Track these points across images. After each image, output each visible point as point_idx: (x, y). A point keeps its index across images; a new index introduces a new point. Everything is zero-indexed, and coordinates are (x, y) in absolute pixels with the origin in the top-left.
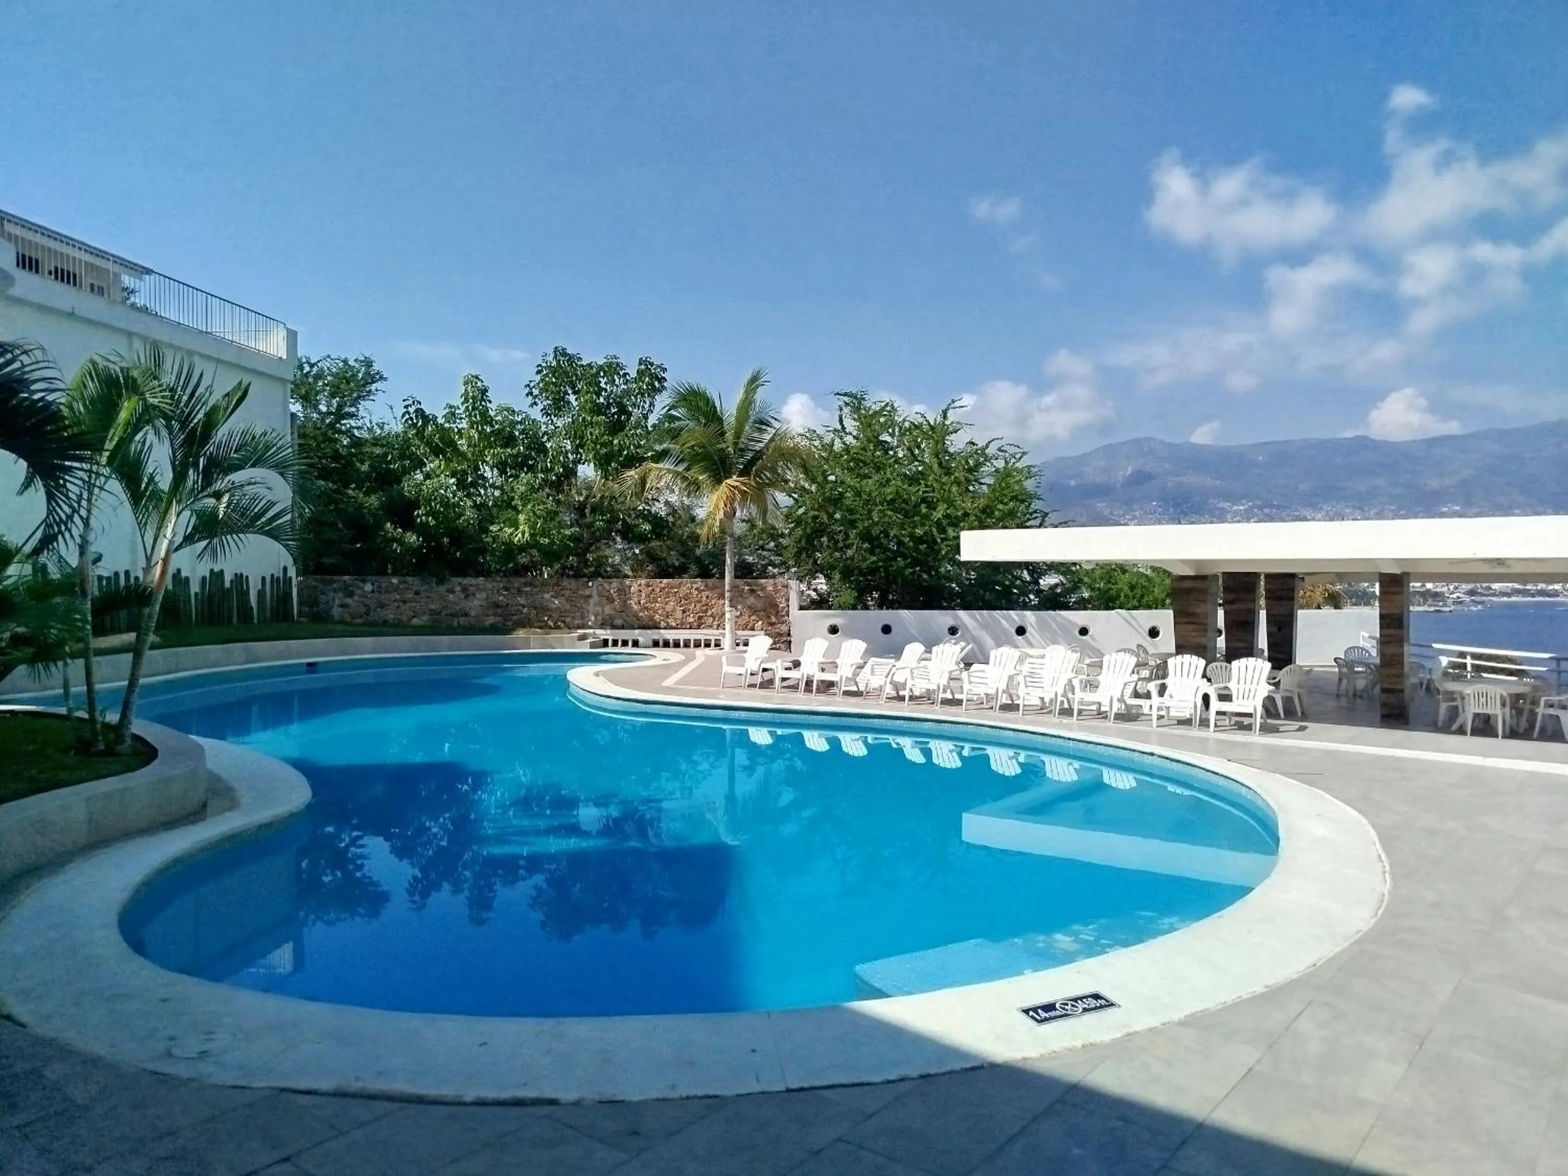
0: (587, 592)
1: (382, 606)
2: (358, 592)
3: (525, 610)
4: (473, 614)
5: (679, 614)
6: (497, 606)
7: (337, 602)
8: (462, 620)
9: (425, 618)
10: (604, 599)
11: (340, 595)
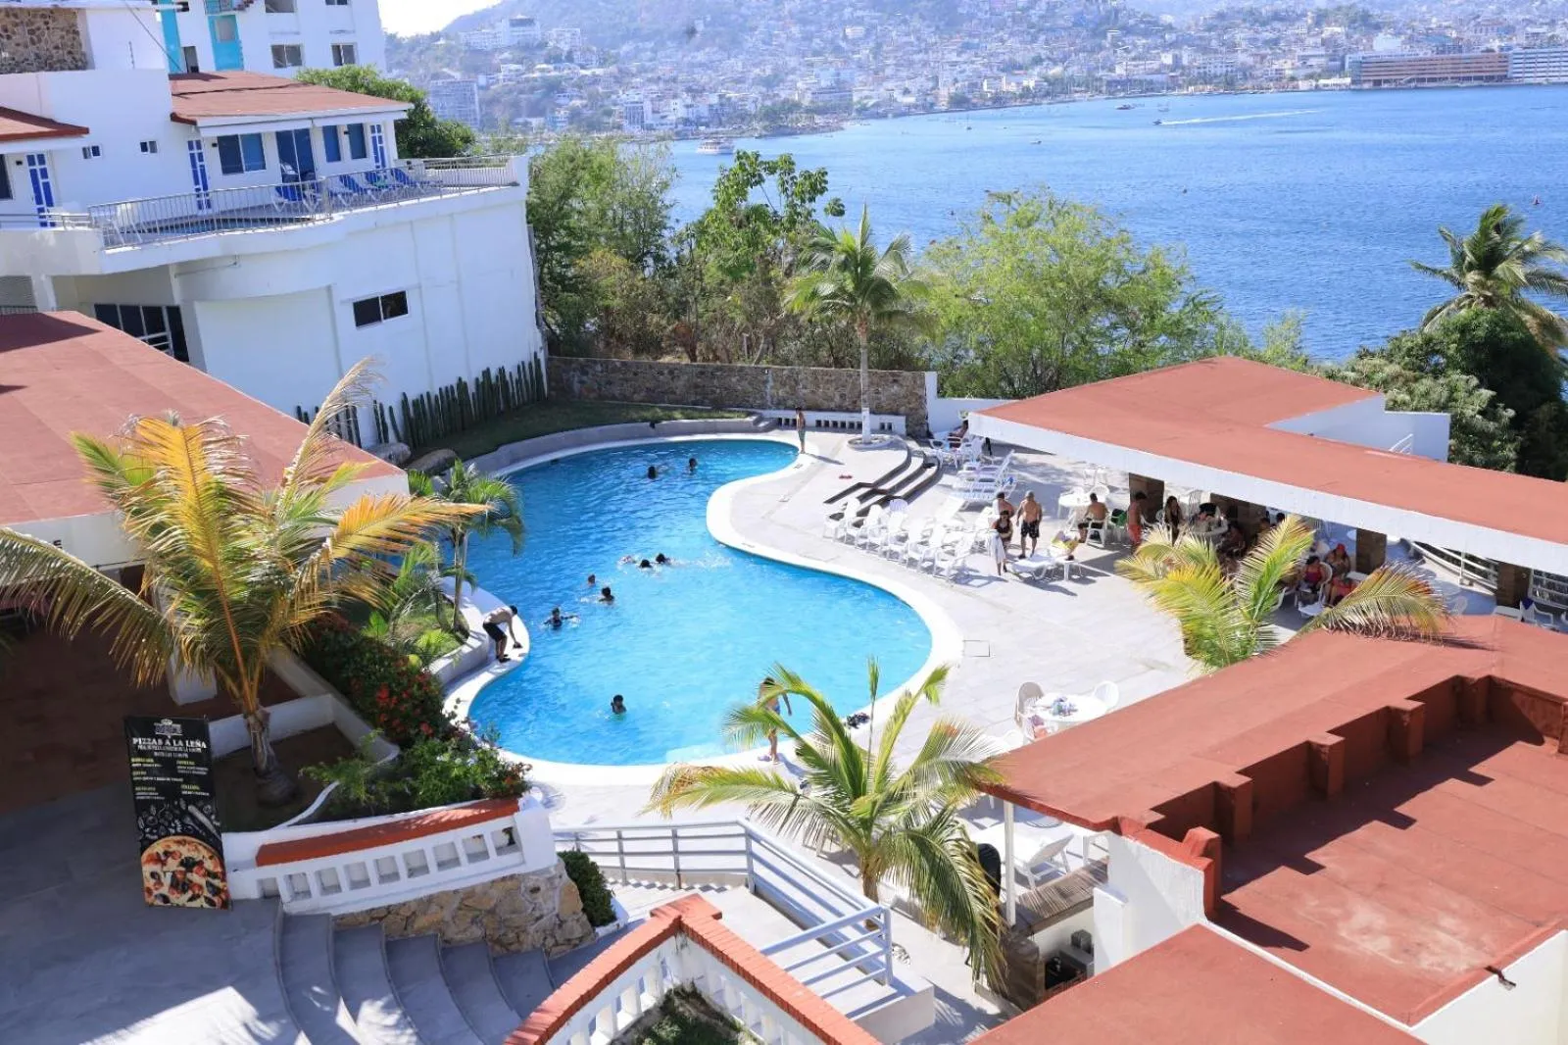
0: (765, 377)
1: (609, 383)
2: (591, 371)
3: (718, 391)
4: (678, 392)
5: (837, 399)
6: (696, 386)
7: (576, 379)
8: (672, 396)
9: (643, 394)
10: (778, 384)
11: (578, 373)
